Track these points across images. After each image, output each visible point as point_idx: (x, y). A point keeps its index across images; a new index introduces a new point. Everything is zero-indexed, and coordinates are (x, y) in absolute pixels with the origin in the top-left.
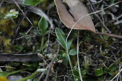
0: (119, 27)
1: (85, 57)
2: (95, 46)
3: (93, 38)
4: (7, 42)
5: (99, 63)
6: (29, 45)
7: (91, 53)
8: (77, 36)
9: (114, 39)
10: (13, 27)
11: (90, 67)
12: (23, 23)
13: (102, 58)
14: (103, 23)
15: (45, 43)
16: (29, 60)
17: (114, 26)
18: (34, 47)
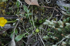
0: (48, 5)
1: (35, 16)
2: (39, 12)
3: (38, 9)
4: (4, 11)
5: (41, 18)
6: (12, 12)
7: (38, 15)
8: (32, 8)
9: (47, 9)
10: (6, 5)
11: (37, 20)
12: (10, 3)
13: (42, 16)
14: (42, 3)
15: (19, 11)
16: (12, 18)
17: (46, 4)
18: (14, 13)
